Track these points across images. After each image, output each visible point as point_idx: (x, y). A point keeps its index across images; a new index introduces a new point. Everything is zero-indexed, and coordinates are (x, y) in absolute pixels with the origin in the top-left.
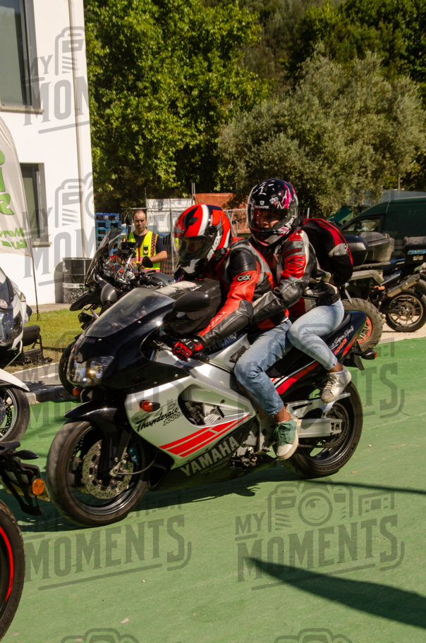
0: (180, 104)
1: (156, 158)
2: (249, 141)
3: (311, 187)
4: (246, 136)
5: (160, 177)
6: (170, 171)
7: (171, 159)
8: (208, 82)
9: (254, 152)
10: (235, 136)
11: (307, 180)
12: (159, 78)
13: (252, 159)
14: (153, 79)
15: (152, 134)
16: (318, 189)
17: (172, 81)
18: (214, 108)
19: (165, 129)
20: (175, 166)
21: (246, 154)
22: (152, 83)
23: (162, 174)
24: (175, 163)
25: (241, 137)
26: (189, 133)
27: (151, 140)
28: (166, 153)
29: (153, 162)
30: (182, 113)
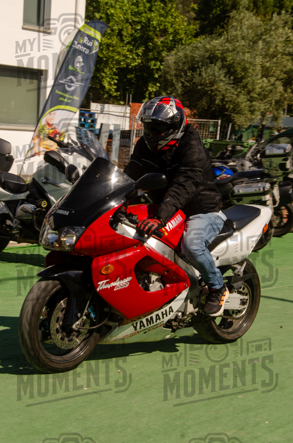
0: (124, 33)
1: (103, 72)
2: (186, 68)
3: (229, 107)
4: (184, 63)
5: (104, 87)
6: (113, 83)
7: (115, 74)
8: (149, 20)
9: (189, 76)
10: (175, 62)
11: (227, 102)
12: (112, 11)
13: (187, 81)
14: (108, 12)
15: (103, 54)
16: (234, 110)
17: (121, 15)
18: (151, 40)
19: (113, 51)
20: (116, 79)
21: (182, 77)
22: (107, 14)
23: (106, 85)
24: (117, 77)
25: (180, 64)
26: (131, 57)
27: (102, 58)
28: (111, 69)
29: (100, 75)
30: (126, 40)
